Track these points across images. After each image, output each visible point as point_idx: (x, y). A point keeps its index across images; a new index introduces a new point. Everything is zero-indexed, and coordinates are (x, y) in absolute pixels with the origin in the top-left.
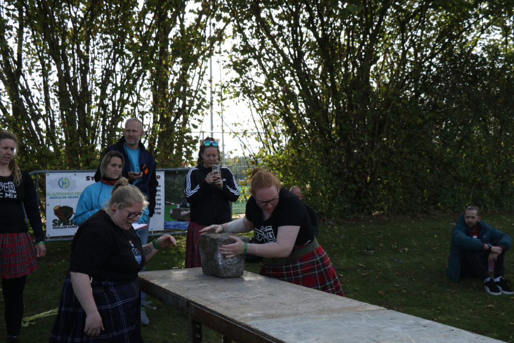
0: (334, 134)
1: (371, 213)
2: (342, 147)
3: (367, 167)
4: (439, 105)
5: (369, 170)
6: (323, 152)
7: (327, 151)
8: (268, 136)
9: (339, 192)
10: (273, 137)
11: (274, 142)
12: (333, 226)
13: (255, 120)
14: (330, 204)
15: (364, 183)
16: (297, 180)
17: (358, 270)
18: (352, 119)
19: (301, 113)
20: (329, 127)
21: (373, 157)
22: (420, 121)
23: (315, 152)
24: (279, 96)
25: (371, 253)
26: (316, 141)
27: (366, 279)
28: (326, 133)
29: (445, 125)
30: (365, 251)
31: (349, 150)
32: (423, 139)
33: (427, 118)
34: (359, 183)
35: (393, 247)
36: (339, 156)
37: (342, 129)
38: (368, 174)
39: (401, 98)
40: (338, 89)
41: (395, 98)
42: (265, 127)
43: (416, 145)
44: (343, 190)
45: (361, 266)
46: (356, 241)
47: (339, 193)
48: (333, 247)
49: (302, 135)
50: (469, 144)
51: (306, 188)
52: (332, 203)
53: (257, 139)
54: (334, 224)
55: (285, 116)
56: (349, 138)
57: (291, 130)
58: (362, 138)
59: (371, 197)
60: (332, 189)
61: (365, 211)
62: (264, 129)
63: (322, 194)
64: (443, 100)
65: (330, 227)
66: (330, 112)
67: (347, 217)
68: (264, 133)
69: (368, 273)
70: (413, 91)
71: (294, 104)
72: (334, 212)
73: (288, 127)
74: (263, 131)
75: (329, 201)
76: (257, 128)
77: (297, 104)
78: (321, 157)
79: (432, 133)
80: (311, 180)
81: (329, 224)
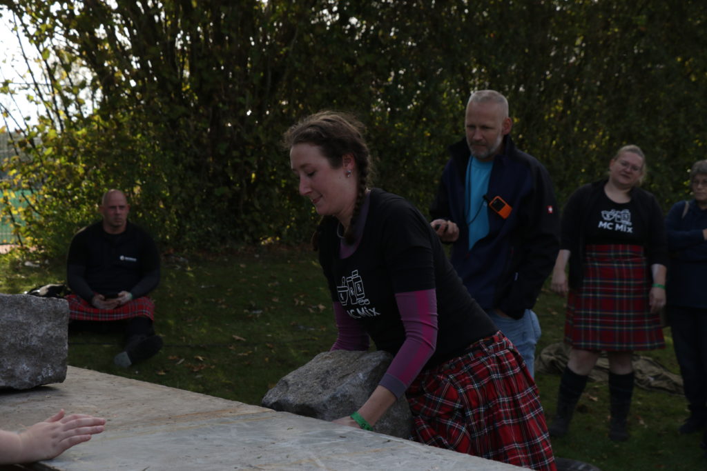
0: (187, 90)
1: (259, 241)
2: (202, 114)
3: (249, 154)
4: (382, 41)
5: (254, 161)
6: (166, 125)
7: (174, 124)
8: (56, 91)
9: (197, 200)
10: (66, 94)
11: (66, 102)
12: (184, 266)
13: (27, 56)
14: (180, 224)
15: (245, 185)
16: (114, 178)
17: (231, 348)
18: (221, 62)
19: (123, 48)
20: (177, 76)
21: (262, 137)
22: (348, 67)
23: (150, 124)
24: (77, 13)
25: (256, 315)
26: (152, 103)
27: (246, 363)
28: (170, 87)
29: (395, 77)
30: (246, 311)
31: (216, 122)
33: (361, 64)
34: (234, 184)
35: (297, 303)
36: (198, 132)
37: (202, 81)
38: (252, 168)
39: (314, 25)
40: (194, 4)
41: (302, 24)
42: (51, 72)
44: (204, 197)
45: (239, 340)
46: (228, 294)
47: (196, 203)
48: (184, 304)
49: (124, 89)
50: (435, 113)
51: (134, 194)
52: (183, 223)
53: (28, 97)
54: (187, 262)
55: (89, 53)
56: (217, 99)
57: (105, 80)
58: (241, 99)
59: (258, 211)
60: (183, 195)
61: (247, 238)
62: (47, 75)
63: (164, 205)
64: (391, 31)
65: (179, 267)
66: (179, 47)
67: (212, 248)
68: (48, 85)
69: (250, 352)
70: (336, 13)
71: (105, 28)
72: (188, 239)
73: (95, 74)
74: (45, 83)
75: (177, 218)
76: (32, 75)
77: (113, 29)
78: (161, 134)
79: (371, 93)
80: (142, 177)
81: (177, 262)
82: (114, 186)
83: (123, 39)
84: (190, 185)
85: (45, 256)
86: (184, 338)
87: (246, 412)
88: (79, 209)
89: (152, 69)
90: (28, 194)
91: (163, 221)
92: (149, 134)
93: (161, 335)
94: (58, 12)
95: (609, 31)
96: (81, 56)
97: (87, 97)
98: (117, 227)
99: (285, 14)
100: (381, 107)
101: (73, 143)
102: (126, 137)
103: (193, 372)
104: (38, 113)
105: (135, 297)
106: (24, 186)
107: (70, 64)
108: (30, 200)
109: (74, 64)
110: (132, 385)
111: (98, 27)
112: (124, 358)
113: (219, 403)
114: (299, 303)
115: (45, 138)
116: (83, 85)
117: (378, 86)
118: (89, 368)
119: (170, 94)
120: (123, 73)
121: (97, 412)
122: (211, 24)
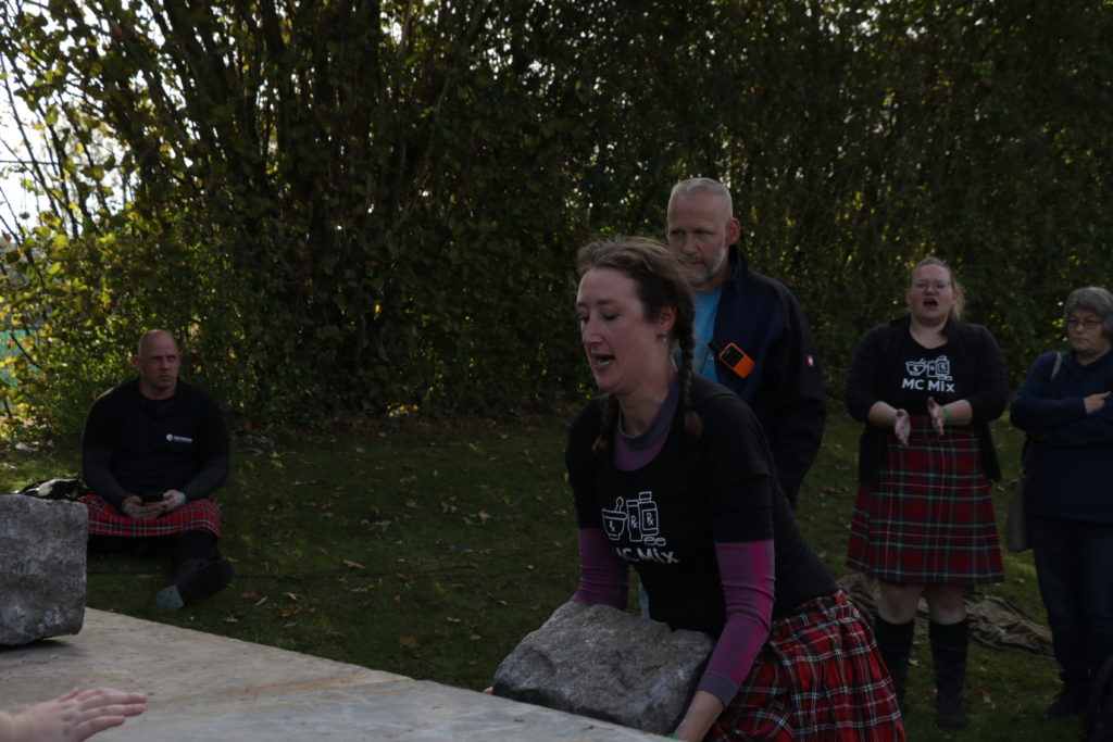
0: (274, 174)
1: (384, 411)
2: (298, 212)
3: (371, 274)
4: (581, 98)
5: (378, 286)
6: (240, 228)
7: (252, 227)
8: (67, 174)
9: (288, 347)
10: (83, 178)
11: (84, 191)
12: (268, 450)
13: (21, 119)
14: (261, 384)
15: (365, 323)
16: (158, 312)
17: (341, 580)
18: (329, 130)
19: (173, 107)
20: (258, 152)
21: (390, 246)
22: (527, 140)
23: (216, 227)
24: (102, 53)
25: (380, 527)
26: (218, 193)
27: (365, 604)
28: (247, 169)
29: (599, 154)
30: (365, 521)
31: (319, 224)
32: (535, 195)
33: (548, 134)
34: (348, 322)
35: (446, 509)
36: (291, 240)
37: (297, 160)
38: (375, 297)
39: (475, 71)
40: (286, 39)
41: (455, 70)
42: (58, 146)
43: (517, 212)
44: (300, 342)
45: (353, 568)
46: (337, 495)
47: (287, 351)
48: (268, 511)
49: (174, 172)
51: (188, 335)
52: (267, 381)
53: (24, 184)
54: (272, 443)
55: (119, 114)
56: (321, 188)
57: (144, 156)
58: (358, 188)
59: (384, 363)
60: (267, 338)
61: (366, 405)
62: (54, 151)
63: (235, 354)
64: (594, 83)
65: (260, 452)
66: (261, 105)
67: (313, 422)
68: (53, 164)
69: (371, 586)
70: (509, 52)
71: (146, 77)
72: (274, 409)
73: (128, 148)
74: (48, 160)
75: (257, 375)
76: (30, 150)
77: (158, 78)
78: (233, 242)
79: (562, 179)
80: (202, 310)
81: (256, 444)
82: (158, 325)
83: (174, 93)
84: (277, 323)
85: (47, 435)
86: (267, 564)
87: (367, 681)
88: (101, 359)
89: (219, 141)
90: (21, 336)
91: (235, 379)
92: (213, 242)
93: (230, 559)
94: (71, 49)
95: (936, 85)
96: (107, 119)
97: (115, 184)
98: (162, 389)
99: (429, 54)
100: (578, 201)
101: (94, 256)
102: (178, 247)
103: (280, 617)
104: (38, 207)
105: (190, 499)
106: (15, 323)
107: (90, 131)
108: (24, 345)
109: (95, 132)
110: (186, 638)
111: (135, 74)
112: (172, 596)
113: (325, 667)
114: (449, 509)
115: (49, 246)
116: (110, 164)
117: (575, 168)
118: (117, 611)
119: (246, 179)
120: (174, 146)
121: (132, 681)
122: (313, 70)
